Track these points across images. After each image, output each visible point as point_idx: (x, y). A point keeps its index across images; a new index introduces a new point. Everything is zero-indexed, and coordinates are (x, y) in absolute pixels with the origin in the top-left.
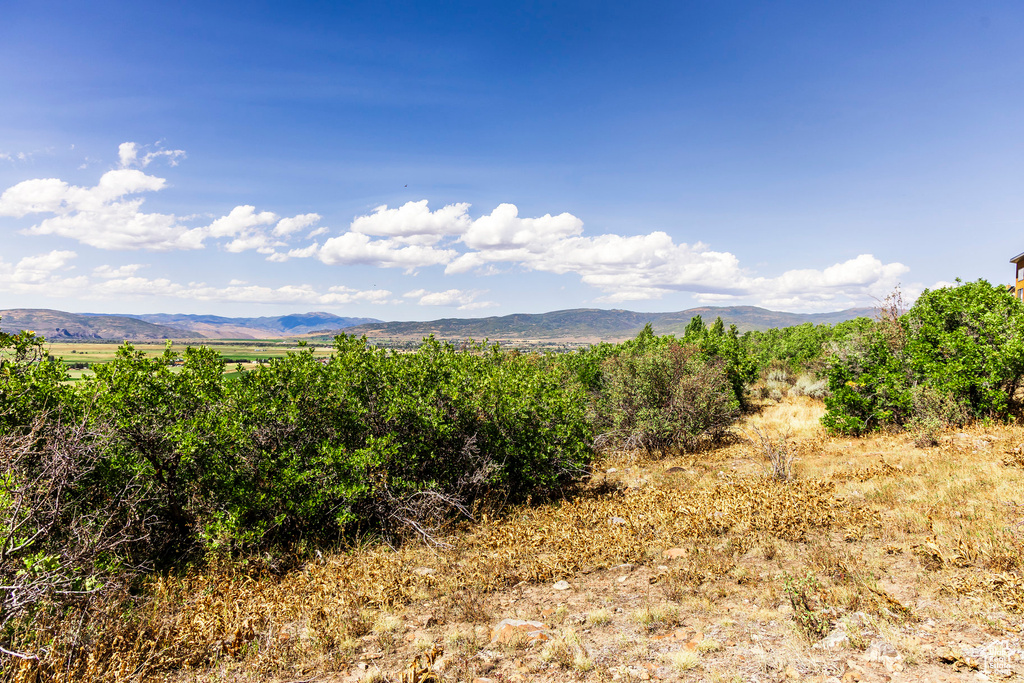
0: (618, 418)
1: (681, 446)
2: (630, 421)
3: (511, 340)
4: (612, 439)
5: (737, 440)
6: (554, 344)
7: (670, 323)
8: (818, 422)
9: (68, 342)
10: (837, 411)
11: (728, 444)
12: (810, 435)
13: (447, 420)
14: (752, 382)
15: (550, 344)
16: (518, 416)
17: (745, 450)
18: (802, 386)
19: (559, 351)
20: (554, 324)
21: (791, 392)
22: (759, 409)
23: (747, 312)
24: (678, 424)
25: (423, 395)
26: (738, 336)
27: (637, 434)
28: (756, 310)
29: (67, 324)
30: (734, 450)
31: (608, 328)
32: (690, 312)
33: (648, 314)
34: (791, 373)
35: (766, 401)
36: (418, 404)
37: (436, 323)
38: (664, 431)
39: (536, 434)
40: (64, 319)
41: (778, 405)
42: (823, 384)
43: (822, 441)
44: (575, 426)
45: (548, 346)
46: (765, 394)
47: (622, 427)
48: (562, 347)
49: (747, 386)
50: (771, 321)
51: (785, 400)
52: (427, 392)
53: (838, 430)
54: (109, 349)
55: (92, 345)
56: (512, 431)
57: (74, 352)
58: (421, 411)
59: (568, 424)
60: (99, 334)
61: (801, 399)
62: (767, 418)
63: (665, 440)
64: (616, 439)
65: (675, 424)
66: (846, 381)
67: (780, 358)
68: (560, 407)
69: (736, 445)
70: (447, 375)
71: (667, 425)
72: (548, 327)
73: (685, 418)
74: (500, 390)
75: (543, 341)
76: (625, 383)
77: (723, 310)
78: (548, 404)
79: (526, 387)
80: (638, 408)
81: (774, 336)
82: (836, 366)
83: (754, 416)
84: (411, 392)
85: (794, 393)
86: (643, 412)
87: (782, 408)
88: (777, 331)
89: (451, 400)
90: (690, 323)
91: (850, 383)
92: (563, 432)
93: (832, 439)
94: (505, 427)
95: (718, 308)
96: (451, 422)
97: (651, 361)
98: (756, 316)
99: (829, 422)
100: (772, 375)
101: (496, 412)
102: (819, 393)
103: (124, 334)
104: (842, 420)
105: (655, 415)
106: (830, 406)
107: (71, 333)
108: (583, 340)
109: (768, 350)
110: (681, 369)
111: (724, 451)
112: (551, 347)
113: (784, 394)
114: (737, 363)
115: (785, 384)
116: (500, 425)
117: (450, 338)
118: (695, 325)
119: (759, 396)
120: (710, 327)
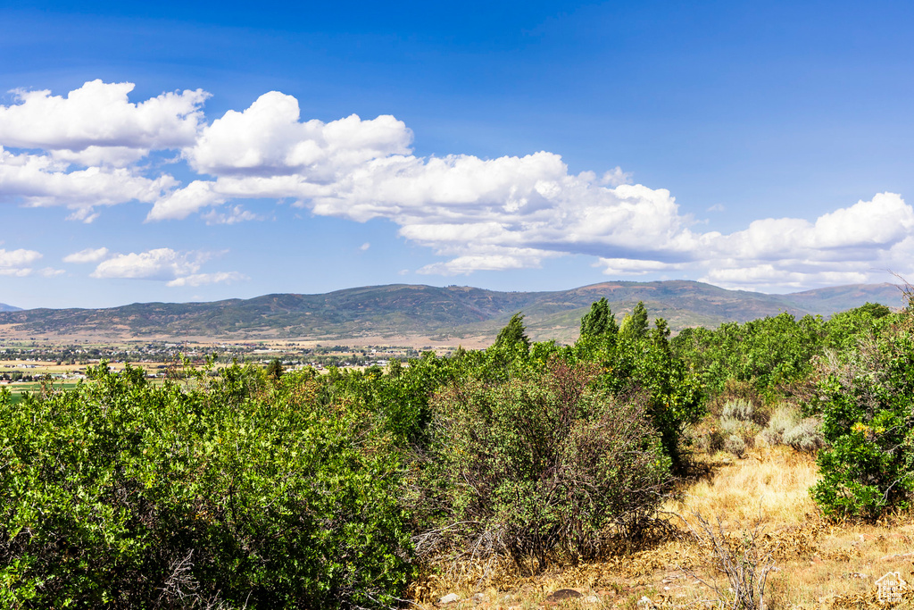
0: (460, 500)
1: (572, 548)
2: (482, 506)
3: (265, 342)
4: (449, 537)
5: (672, 534)
6: (346, 349)
7: (550, 310)
8: (806, 494)
10: (839, 476)
11: (655, 541)
12: (793, 520)
13: (133, 528)
14: (695, 421)
15: (337, 349)
16: (273, 513)
17: (685, 553)
18: (779, 428)
19: (354, 361)
20: (345, 313)
21: (761, 438)
22: (707, 471)
23: (683, 291)
24: (567, 509)
25: (88, 482)
26: (669, 339)
27: (495, 528)
28: (699, 288)
30: (668, 552)
31: (442, 319)
32: (589, 292)
33: (515, 294)
34: (759, 404)
35: (720, 456)
36: (76, 500)
37: (122, 312)
38: (543, 523)
39: (306, 541)
41: (739, 462)
42: (815, 426)
43: (815, 533)
44: (379, 525)
45: (333, 354)
46: (717, 443)
47: (468, 516)
48: (359, 355)
49: (686, 429)
50: (726, 306)
51: (749, 452)
52: (94, 475)
53: (840, 509)
56: (262, 539)
58: (81, 513)
59: (366, 522)
61: (778, 451)
62: (721, 488)
63: (545, 538)
64: (458, 538)
65: (561, 508)
66: (852, 423)
67: (741, 377)
68: (351, 490)
69: (669, 544)
70: (136, 439)
71: (547, 512)
72: (334, 318)
73: (580, 498)
74: (237, 464)
75: (324, 344)
76: (474, 437)
77: (642, 288)
78: (329, 486)
79: (287, 457)
80: (497, 479)
81: (733, 337)
82: (836, 397)
83: (698, 485)
84: (63, 475)
85: (765, 440)
86: (506, 487)
87: (745, 469)
88: (736, 328)
89: (142, 488)
90: (590, 310)
91: (858, 427)
92: (359, 536)
93: (832, 529)
94: (247, 532)
95: (635, 284)
96: (143, 532)
97: (518, 394)
98: (700, 297)
99: (825, 496)
100: (727, 408)
101: (231, 504)
102: (807, 441)
104: (846, 491)
105: (527, 493)
106: (827, 464)
108: (398, 341)
109: (722, 362)
110: (571, 410)
111: (647, 555)
112: (339, 354)
113: (749, 441)
114: (668, 390)
115: (749, 424)
116: (238, 528)
117: (150, 339)
118: (598, 314)
119: (706, 446)
120: (623, 320)
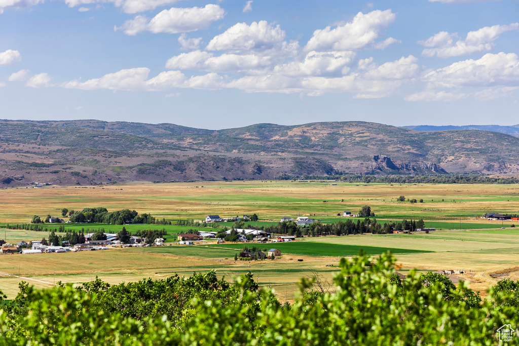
9: (392, 181)
29: (390, 148)
40: (386, 138)
54: (459, 192)
55: (430, 187)
57: (402, 199)
60: (442, 165)
103: (485, 163)
107: (398, 163)
